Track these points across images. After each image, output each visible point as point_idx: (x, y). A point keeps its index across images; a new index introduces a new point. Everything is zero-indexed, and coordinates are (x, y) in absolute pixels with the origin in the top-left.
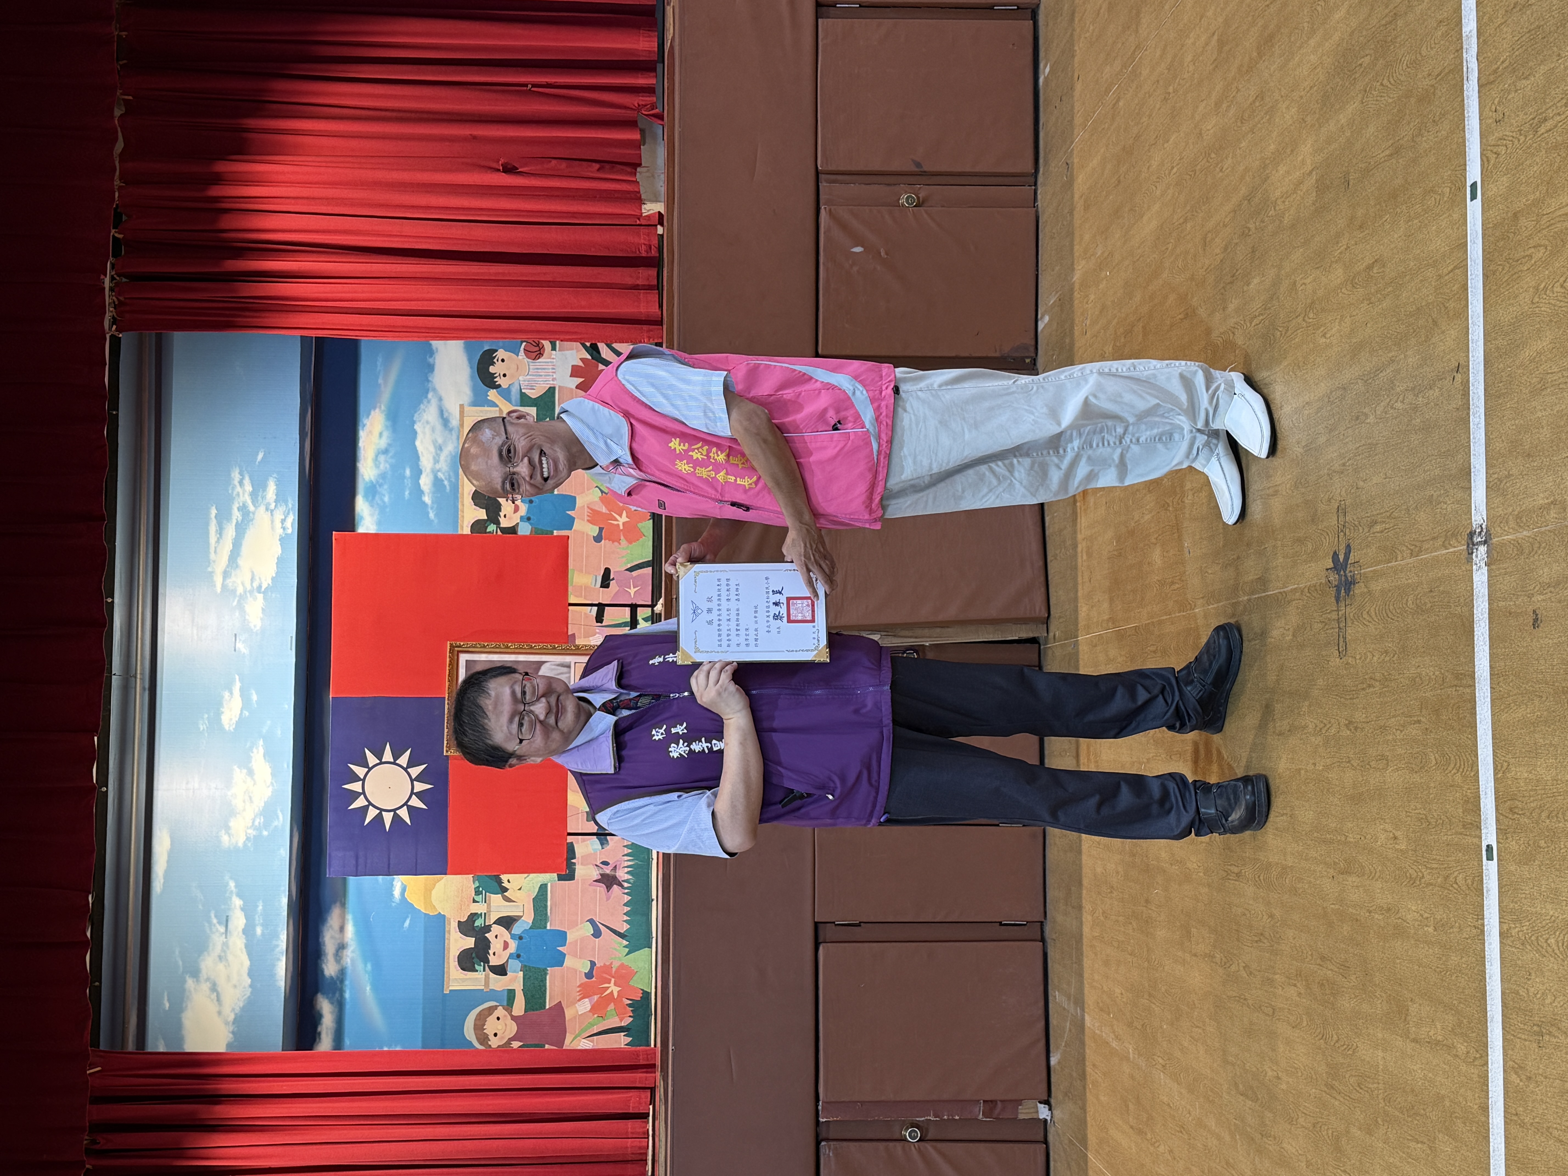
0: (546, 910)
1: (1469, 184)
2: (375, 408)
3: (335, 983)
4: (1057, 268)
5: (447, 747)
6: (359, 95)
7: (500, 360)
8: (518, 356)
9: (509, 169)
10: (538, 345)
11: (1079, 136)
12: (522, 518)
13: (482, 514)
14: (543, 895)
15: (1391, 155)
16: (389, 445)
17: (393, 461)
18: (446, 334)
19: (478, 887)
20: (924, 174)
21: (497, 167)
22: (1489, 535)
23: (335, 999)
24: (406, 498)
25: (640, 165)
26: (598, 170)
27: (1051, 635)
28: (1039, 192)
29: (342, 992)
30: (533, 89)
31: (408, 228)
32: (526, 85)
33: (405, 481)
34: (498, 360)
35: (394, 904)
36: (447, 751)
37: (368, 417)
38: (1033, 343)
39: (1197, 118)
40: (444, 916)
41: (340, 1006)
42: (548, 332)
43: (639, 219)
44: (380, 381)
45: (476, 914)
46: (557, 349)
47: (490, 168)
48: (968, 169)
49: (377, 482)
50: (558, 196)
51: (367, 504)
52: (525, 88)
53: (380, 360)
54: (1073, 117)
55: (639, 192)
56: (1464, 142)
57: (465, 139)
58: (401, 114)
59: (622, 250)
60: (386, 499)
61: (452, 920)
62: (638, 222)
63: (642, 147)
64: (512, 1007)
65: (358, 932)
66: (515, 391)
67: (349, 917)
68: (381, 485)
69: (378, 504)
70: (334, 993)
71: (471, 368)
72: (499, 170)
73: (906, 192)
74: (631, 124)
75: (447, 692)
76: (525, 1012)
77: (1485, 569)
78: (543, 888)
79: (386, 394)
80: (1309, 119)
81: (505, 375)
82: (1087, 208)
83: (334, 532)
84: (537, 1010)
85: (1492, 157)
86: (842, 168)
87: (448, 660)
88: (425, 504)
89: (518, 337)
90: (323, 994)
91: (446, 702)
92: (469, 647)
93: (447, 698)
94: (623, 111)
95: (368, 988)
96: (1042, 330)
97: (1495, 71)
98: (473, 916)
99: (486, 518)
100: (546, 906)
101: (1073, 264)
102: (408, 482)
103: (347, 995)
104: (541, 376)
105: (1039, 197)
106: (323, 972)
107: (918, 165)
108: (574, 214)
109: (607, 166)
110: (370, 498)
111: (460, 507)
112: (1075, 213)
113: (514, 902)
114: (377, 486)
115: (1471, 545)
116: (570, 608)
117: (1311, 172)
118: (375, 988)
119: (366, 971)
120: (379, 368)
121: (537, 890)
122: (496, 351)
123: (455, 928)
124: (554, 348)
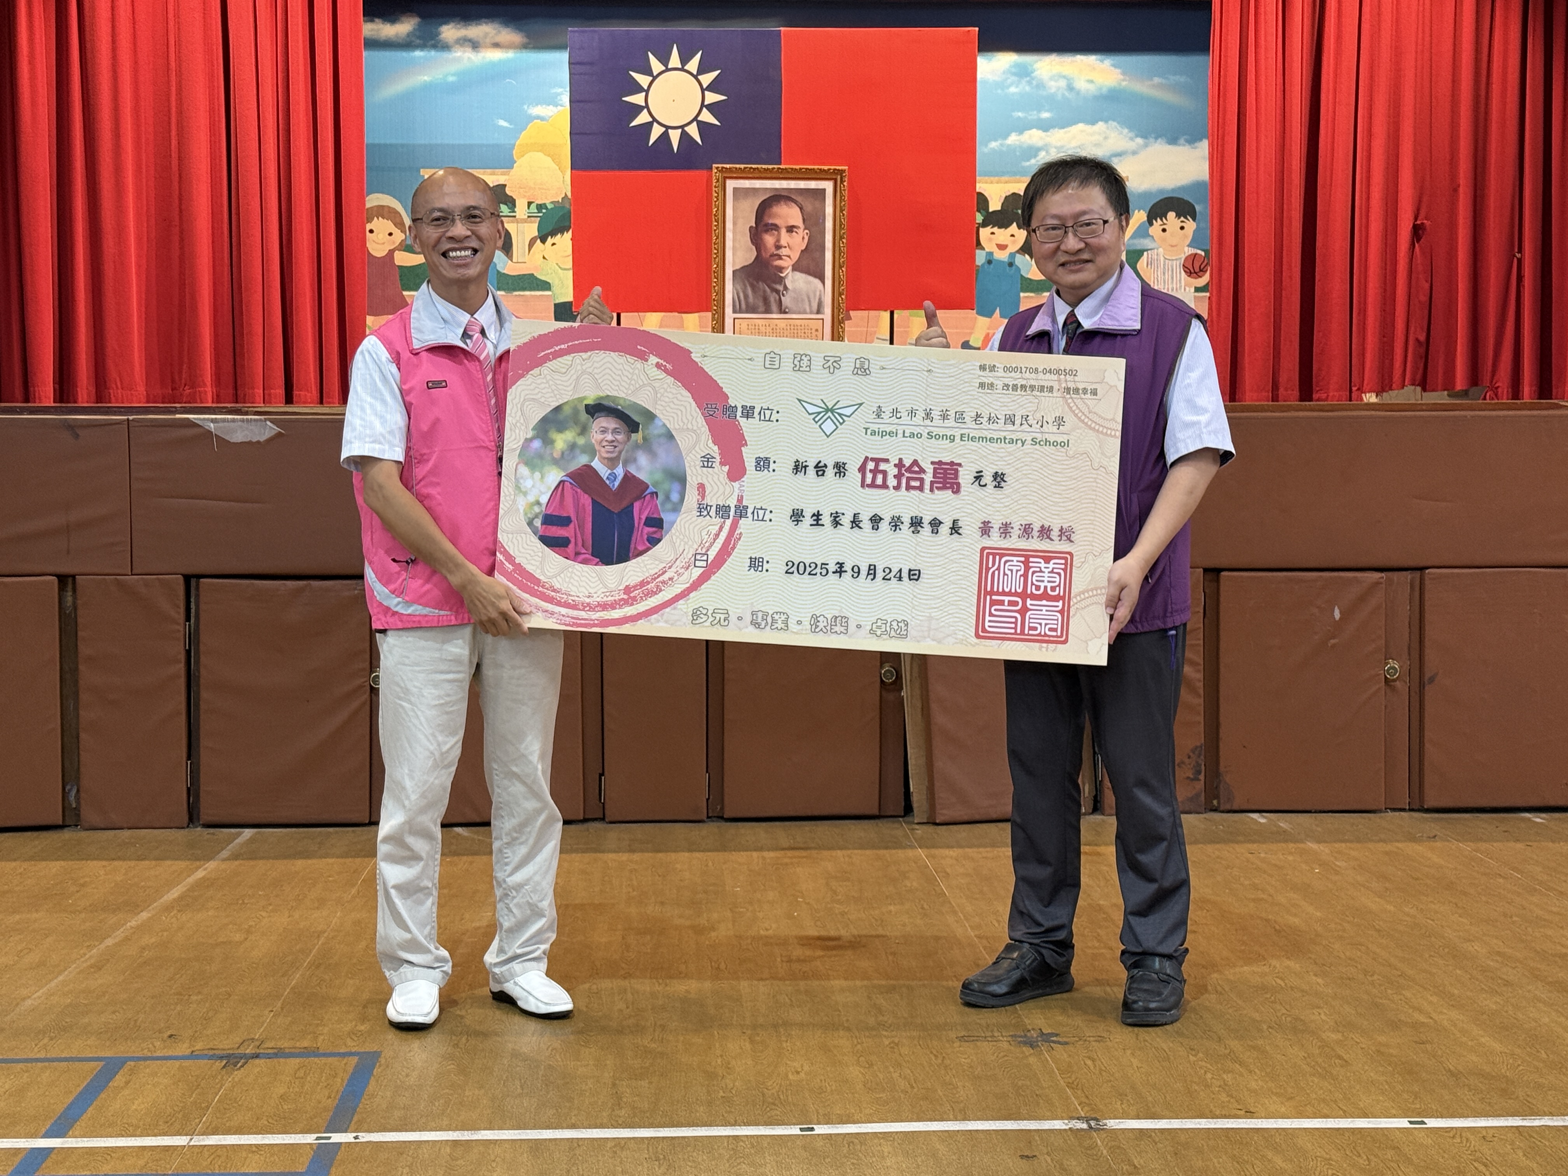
0: (519, 290)
1: (1425, 1120)
2: (1124, 74)
3: (432, 39)
4: (1319, 829)
5: (723, 168)
6: (1506, 52)
7: (1183, 224)
8: (1188, 246)
9: (1417, 231)
10: (1201, 271)
11: (1466, 847)
12: (991, 254)
13: (995, 205)
14: (537, 285)
15: (1450, 1070)
16: (1078, 93)
17: (1059, 97)
18: (1216, 159)
19: (546, 208)
20: (1422, 686)
21: (1420, 218)
22: (1097, 1130)
23: (413, 39)
24: (1013, 114)
25: (1424, 389)
26: (1417, 340)
27: (917, 827)
28: (1402, 813)
29: (422, 47)
30: (1515, 259)
31: (1345, 112)
32: (1520, 251)
33: (1035, 112)
34: (1182, 222)
35: (526, 107)
36: (717, 168)
37: (1114, 66)
38: (1235, 807)
39: (1484, 938)
40: (512, 168)
41: (406, 45)
42: (1220, 281)
43: (1358, 389)
44: (1157, 80)
45: (514, 205)
46: (1197, 294)
47: (1418, 210)
48: (1428, 734)
49: (1033, 79)
50: (1385, 290)
51: (1007, 66)
52: (1516, 250)
53: (1183, 79)
54: (1485, 841)
55: (1391, 389)
56: (1463, 1117)
57: (1453, 176)
58: (1483, 101)
59: (1320, 369)
60: (1013, 90)
61: (506, 177)
62: (1354, 389)
63: (1446, 393)
64: (404, 251)
65: (493, 64)
66: (1146, 243)
67: (510, 55)
68: (1030, 83)
69: (1007, 79)
70: (419, 37)
71: (1173, 190)
72: (1416, 219)
73: (1400, 667)
74: (1474, 379)
75: (787, 166)
76: (398, 266)
77: (1067, 1127)
78: (546, 286)
79: (1142, 88)
80: (1485, 1016)
81: (1164, 230)
82: (1387, 853)
83: (977, 29)
84: (401, 280)
85: (1451, 1134)
86: (1427, 596)
87: (826, 168)
88: (1006, 136)
89: (1214, 246)
90: (419, 25)
91: (776, 166)
92: (841, 192)
93: (781, 167)
94: (1490, 369)
95: (426, 78)
96: (1249, 817)
97: (1531, 1136)
98: (511, 203)
99: (991, 210)
100: (524, 289)
101: (1325, 842)
102: (1033, 115)
103: (418, 53)
104: (1164, 273)
105: (1397, 814)
106: (446, 23)
107: (1432, 680)
108: (1363, 311)
109: (1422, 350)
110: (1013, 70)
111: (1004, 178)
112: (1381, 844)
113: (529, 251)
114: (1028, 79)
115: (1087, 1120)
116: (886, 315)
117: (1431, 1018)
118: (427, 88)
119: (447, 75)
120: (1172, 78)
121: (543, 278)
122: (1194, 220)
123: (498, 181)
124: (1197, 290)
